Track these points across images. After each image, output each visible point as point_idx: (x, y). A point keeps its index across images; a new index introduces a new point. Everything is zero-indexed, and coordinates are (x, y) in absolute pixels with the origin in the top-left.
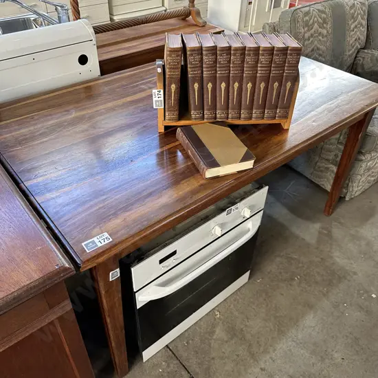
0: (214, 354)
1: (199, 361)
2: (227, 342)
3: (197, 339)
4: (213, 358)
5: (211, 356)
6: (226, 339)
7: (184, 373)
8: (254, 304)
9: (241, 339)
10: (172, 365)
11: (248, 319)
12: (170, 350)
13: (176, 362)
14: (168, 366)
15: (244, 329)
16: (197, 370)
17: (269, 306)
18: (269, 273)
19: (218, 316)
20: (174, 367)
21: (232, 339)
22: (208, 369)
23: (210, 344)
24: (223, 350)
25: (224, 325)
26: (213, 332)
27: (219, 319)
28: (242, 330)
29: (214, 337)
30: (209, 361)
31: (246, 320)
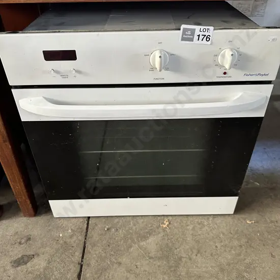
0: (124, 260)
1: (104, 255)
2: (151, 258)
3: (121, 233)
4: (120, 264)
5: (120, 260)
6: (152, 255)
7: (78, 254)
8: (221, 242)
9: (170, 267)
10: (75, 238)
11: (199, 252)
12: (88, 224)
13: (82, 238)
14: (71, 237)
15: (184, 260)
16: (93, 262)
17: (242, 257)
18: (272, 222)
19: (164, 226)
20: (75, 242)
21: (160, 259)
22: (105, 270)
23: (131, 247)
24: (138, 264)
25: (163, 239)
26: (145, 238)
27: (164, 230)
28: (180, 259)
29: (142, 244)
30: (113, 263)
31: (195, 251)
